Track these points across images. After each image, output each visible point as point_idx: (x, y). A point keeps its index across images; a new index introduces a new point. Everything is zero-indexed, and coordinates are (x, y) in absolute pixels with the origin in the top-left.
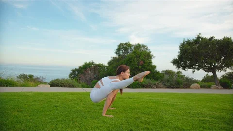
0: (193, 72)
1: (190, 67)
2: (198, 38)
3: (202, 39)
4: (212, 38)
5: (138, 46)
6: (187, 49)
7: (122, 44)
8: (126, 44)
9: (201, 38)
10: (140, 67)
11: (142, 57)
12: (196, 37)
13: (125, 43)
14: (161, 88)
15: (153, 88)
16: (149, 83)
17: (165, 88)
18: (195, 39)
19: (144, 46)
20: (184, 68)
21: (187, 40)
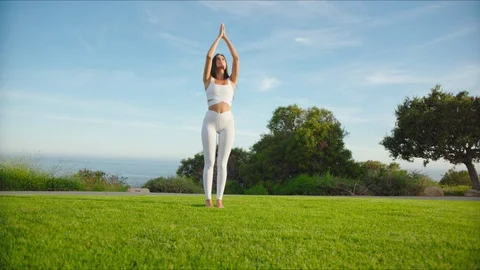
0: (425, 163)
1: (419, 153)
2: (435, 94)
3: (443, 96)
4: (462, 94)
5: (313, 113)
6: (415, 117)
7: (283, 109)
8: (289, 108)
9: (438, 93)
10: (322, 153)
11: (325, 133)
12: (431, 93)
14: (363, 195)
15: (350, 195)
16: (341, 185)
17: (372, 195)
18: (427, 96)
19: (325, 113)
20: (406, 156)
21: (412, 100)
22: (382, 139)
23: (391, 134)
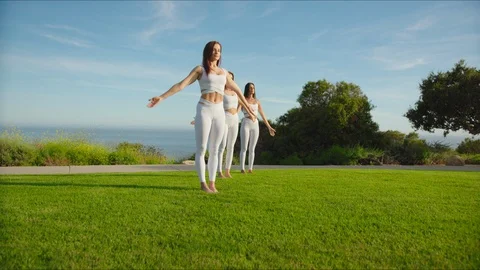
0: (445, 134)
1: (440, 124)
2: (459, 68)
3: (467, 71)
5: (342, 88)
6: (440, 92)
7: (313, 84)
8: (318, 83)
9: (462, 69)
11: (355, 108)
12: (455, 67)
13: (316, 81)
18: (451, 71)
19: (353, 88)
20: (427, 128)
21: (436, 74)
22: (406, 111)
23: (414, 107)
